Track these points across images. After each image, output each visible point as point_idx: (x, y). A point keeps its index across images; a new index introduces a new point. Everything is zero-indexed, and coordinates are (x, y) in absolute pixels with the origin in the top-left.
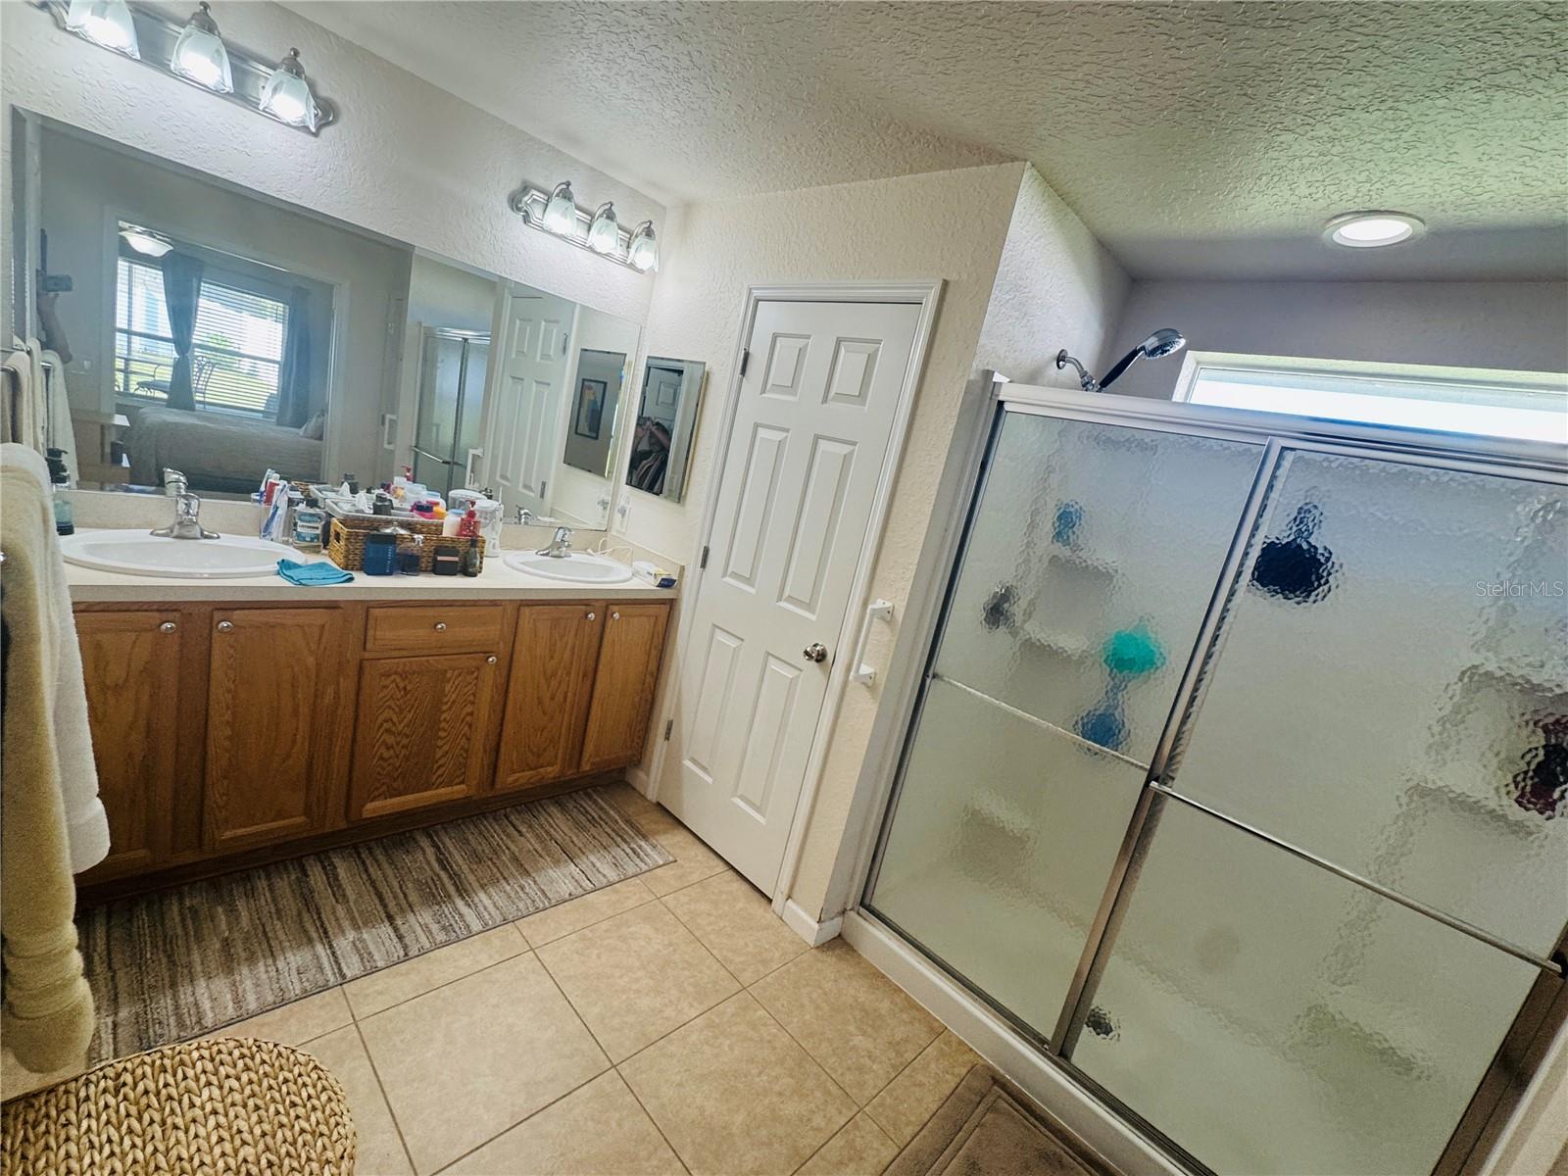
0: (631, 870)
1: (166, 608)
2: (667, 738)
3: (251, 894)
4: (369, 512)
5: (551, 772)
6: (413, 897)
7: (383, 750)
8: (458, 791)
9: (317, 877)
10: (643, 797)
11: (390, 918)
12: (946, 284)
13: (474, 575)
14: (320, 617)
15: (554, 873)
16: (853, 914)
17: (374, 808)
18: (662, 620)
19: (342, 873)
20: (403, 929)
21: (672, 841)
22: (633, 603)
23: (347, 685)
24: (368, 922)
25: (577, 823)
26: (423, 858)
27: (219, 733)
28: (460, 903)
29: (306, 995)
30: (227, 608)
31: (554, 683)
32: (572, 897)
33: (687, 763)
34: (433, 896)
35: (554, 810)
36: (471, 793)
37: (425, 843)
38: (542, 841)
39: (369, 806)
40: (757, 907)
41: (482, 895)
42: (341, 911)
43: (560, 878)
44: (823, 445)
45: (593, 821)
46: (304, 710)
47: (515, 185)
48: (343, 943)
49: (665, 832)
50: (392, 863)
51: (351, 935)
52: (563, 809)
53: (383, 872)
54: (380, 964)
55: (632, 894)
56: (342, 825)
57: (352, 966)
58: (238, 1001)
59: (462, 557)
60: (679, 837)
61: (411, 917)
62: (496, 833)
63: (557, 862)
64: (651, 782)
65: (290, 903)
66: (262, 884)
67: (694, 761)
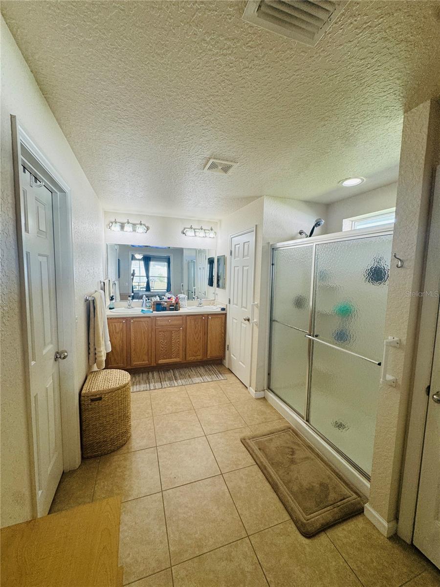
0: (215, 379)
1: (123, 318)
2: (228, 350)
3: (139, 376)
4: (159, 300)
5: (199, 358)
6: (166, 379)
7: (161, 348)
8: (177, 360)
9: (150, 375)
10: (225, 367)
11: (161, 382)
12: (256, 226)
13: (177, 310)
14: (148, 319)
15: (197, 379)
16: (266, 391)
17: (161, 361)
18: (224, 319)
19: (155, 375)
20: (163, 384)
21: (229, 376)
22: (215, 315)
23: (153, 333)
24: (157, 382)
25: (206, 370)
26: (170, 374)
27: (133, 343)
28: (175, 381)
29: (143, 391)
30: (133, 318)
31: (197, 335)
32: (198, 383)
33: (232, 355)
34: (170, 379)
35: (202, 368)
36: (181, 360)
37: (172, 371)
38: (196, 372)
39: (160, 361)
40: (244, 390)
41: (180, 381)
42: (153, 380)
43: (197, 380)
44: (244, 268)
45: (210, 370)
46: (146, 339)
47: (183, 229)
48: (152, 385)
49: (227, 374)
50: (164, 373)
51: (154, 384)
52: (204, 367)
53: (162, 375)
54: (157, 388)
55: (212, 384)
56: (155, 365)
57: (152, 388)
58: (133, 390)
59: (176, 307)
60: (231, 375)
61: (165, 382)
62: (187, 371)
63: (198, 377)
64: (226, 362)
65: (145, 378)
66: (141, 375)
67: (233, 355)
